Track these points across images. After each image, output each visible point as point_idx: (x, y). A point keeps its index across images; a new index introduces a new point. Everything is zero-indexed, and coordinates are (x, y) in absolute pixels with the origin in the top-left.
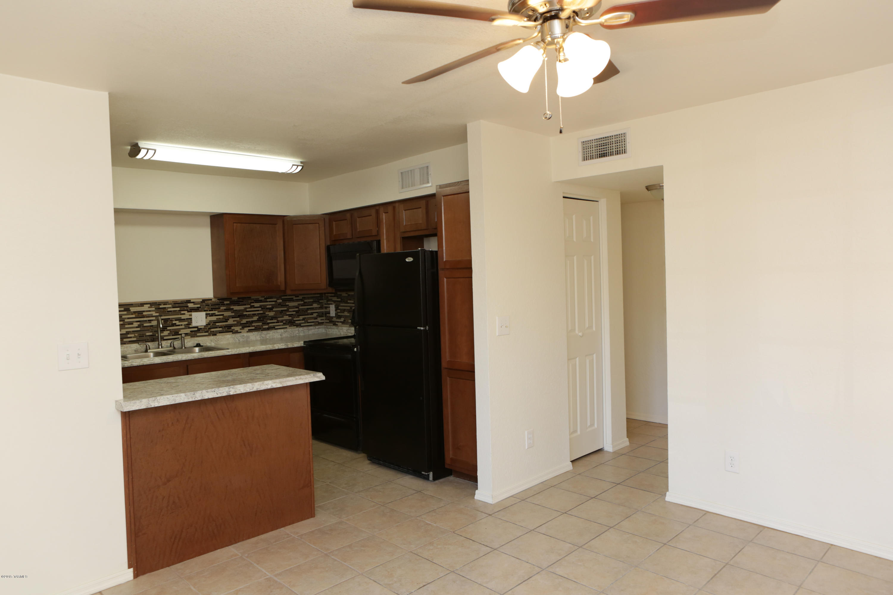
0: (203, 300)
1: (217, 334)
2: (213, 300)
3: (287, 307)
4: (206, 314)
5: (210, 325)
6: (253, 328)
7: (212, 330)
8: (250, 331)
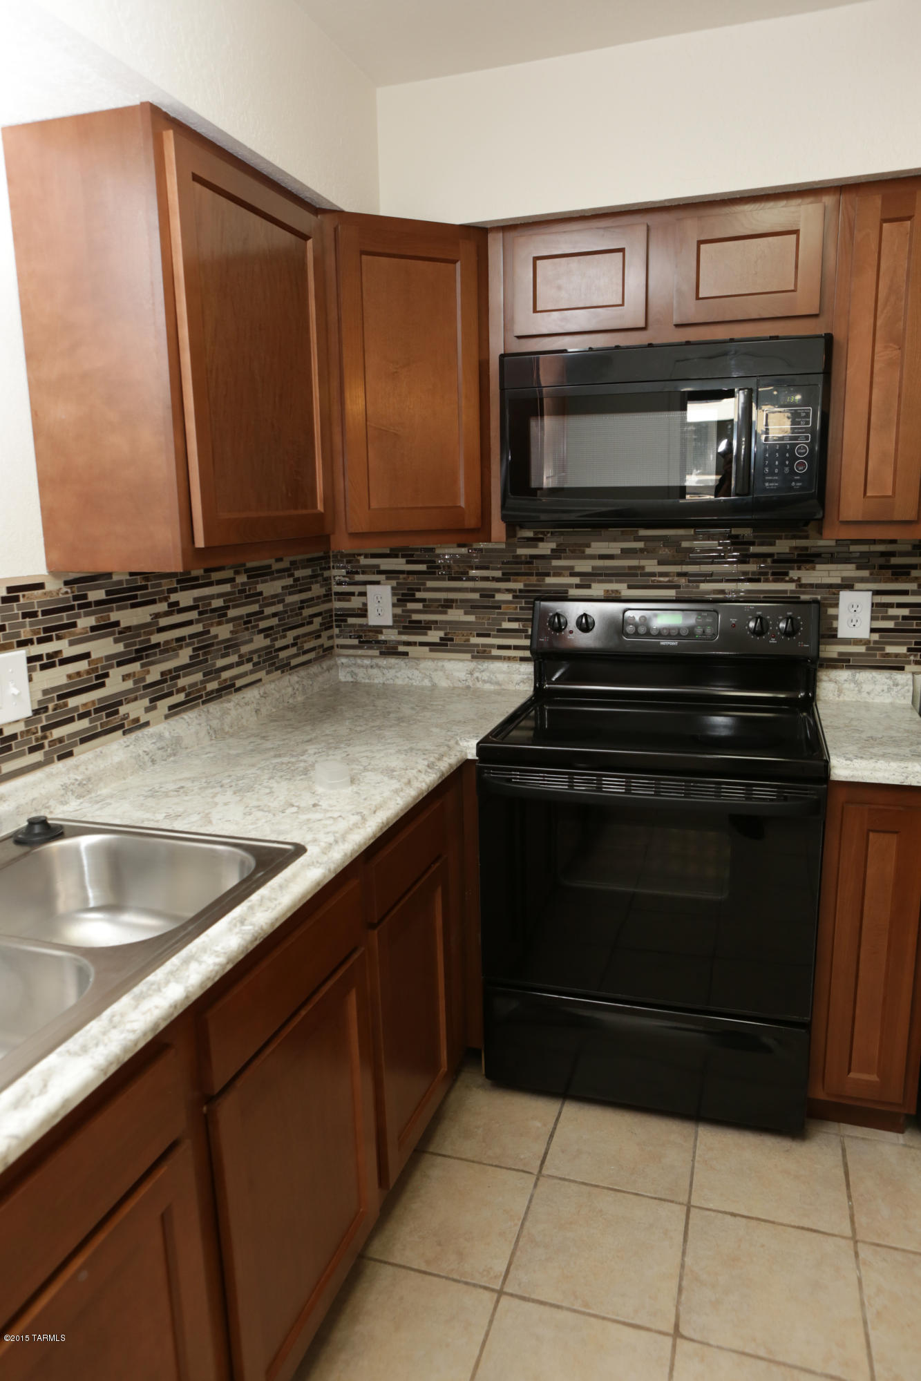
0: (10, 589)
1: (76, 750)
2: (48, 587)
3: (257, 601)
4: (30, 660)
5: (46, 709)
6: (181, 697)
7: (57, 733)
8: (175, 710)
